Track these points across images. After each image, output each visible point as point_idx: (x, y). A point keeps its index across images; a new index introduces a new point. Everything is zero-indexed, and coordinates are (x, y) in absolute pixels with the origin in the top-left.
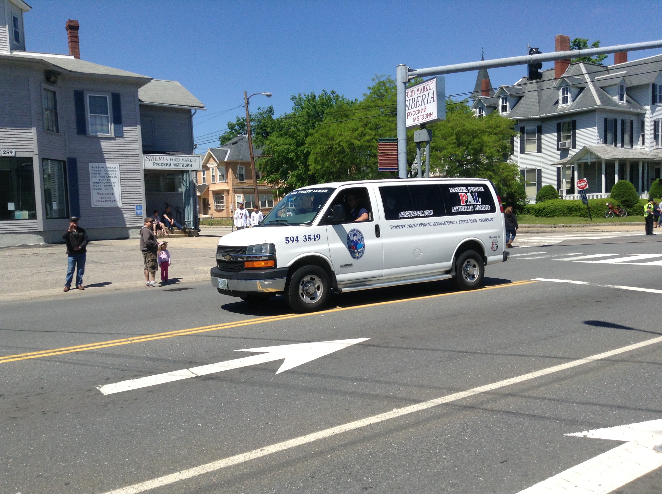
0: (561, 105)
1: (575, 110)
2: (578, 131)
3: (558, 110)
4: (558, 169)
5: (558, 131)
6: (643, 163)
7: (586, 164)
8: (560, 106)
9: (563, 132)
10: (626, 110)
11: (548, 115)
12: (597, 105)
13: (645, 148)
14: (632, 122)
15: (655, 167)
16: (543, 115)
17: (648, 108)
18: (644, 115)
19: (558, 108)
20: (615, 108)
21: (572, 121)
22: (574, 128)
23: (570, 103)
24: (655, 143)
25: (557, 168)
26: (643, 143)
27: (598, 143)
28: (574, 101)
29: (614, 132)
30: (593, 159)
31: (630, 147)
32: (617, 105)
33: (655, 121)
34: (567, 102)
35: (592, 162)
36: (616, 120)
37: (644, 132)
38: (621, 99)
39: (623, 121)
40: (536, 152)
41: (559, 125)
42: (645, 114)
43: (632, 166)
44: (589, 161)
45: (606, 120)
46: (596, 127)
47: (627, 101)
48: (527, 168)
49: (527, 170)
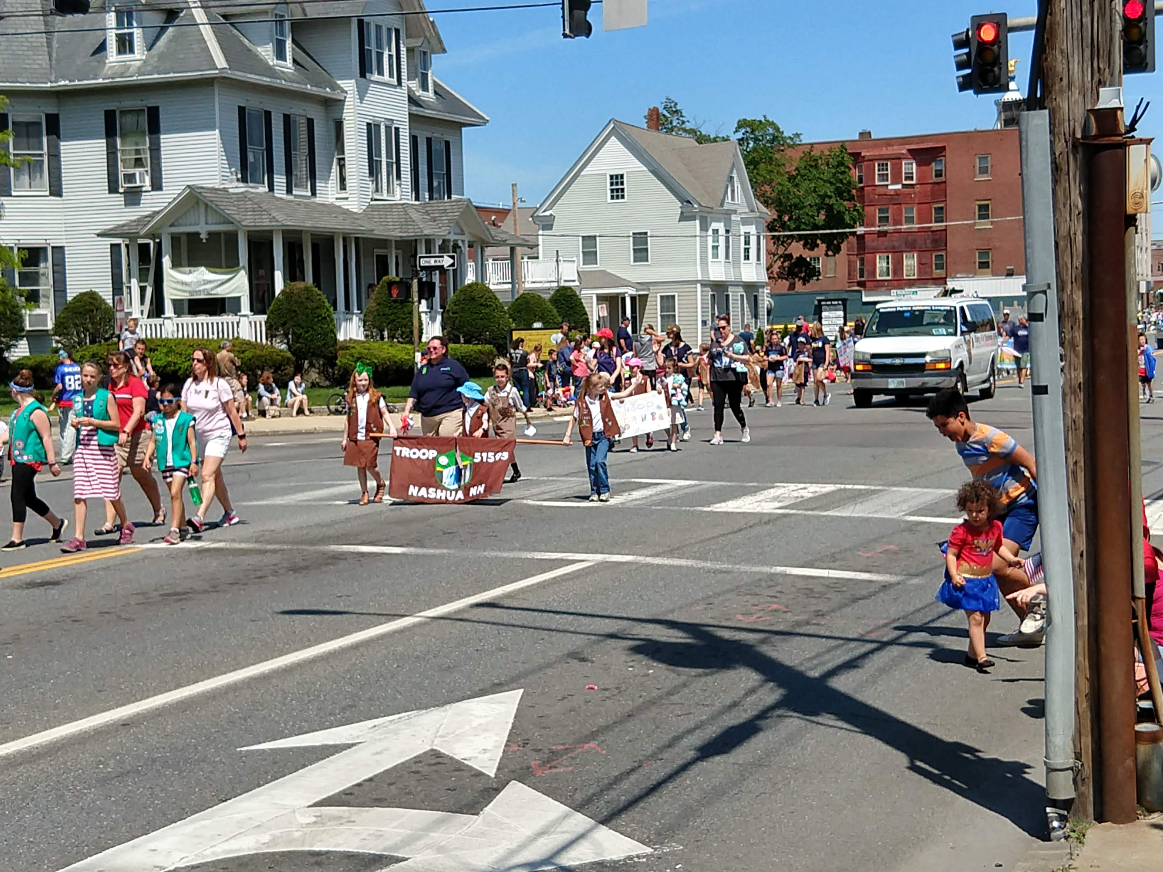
0: (112, 55)
1: (156, 76)
2: (166, 140)
3: (107, 70)
4: (115, 249)
5: (110, 133)
6: (344, 240)
7: (194, 236)
8: (111, 59)
9: (121, 137)
10: (295, 86)
11: (77, 82)
12: (217, 69)
13: (347, 198)
14: (310, 123)
15: (378, 251)
16: (62, 83)
17: (348, 85)
18: (340, 103)
19: (108, 65)
20: (266, 80)
21: (149, 109)
22: (154, 129)
23: (139, 53)
24: (372, 186)
25: (112, 245)
26: (343, 187)
27: (224, 178)
28: (150, 48)
29: (267, 149)
30: (212, 224)
31: (309, 194)
32: (270, 71)
33: (369, 125)
34: (132, 51)
35: (210, 234)
36: (268, 114)
37: (343, 153)
38: (280, 54)
39: (287, 118)
40: (48, 193)
41: (110, 117)
42: (344, 101)
43: (315, 248)
44: (203, 229)
45: (242, 110)
46: (217, 131)
47: (295, 61)
48: (21, 242)
49: (19, 249)
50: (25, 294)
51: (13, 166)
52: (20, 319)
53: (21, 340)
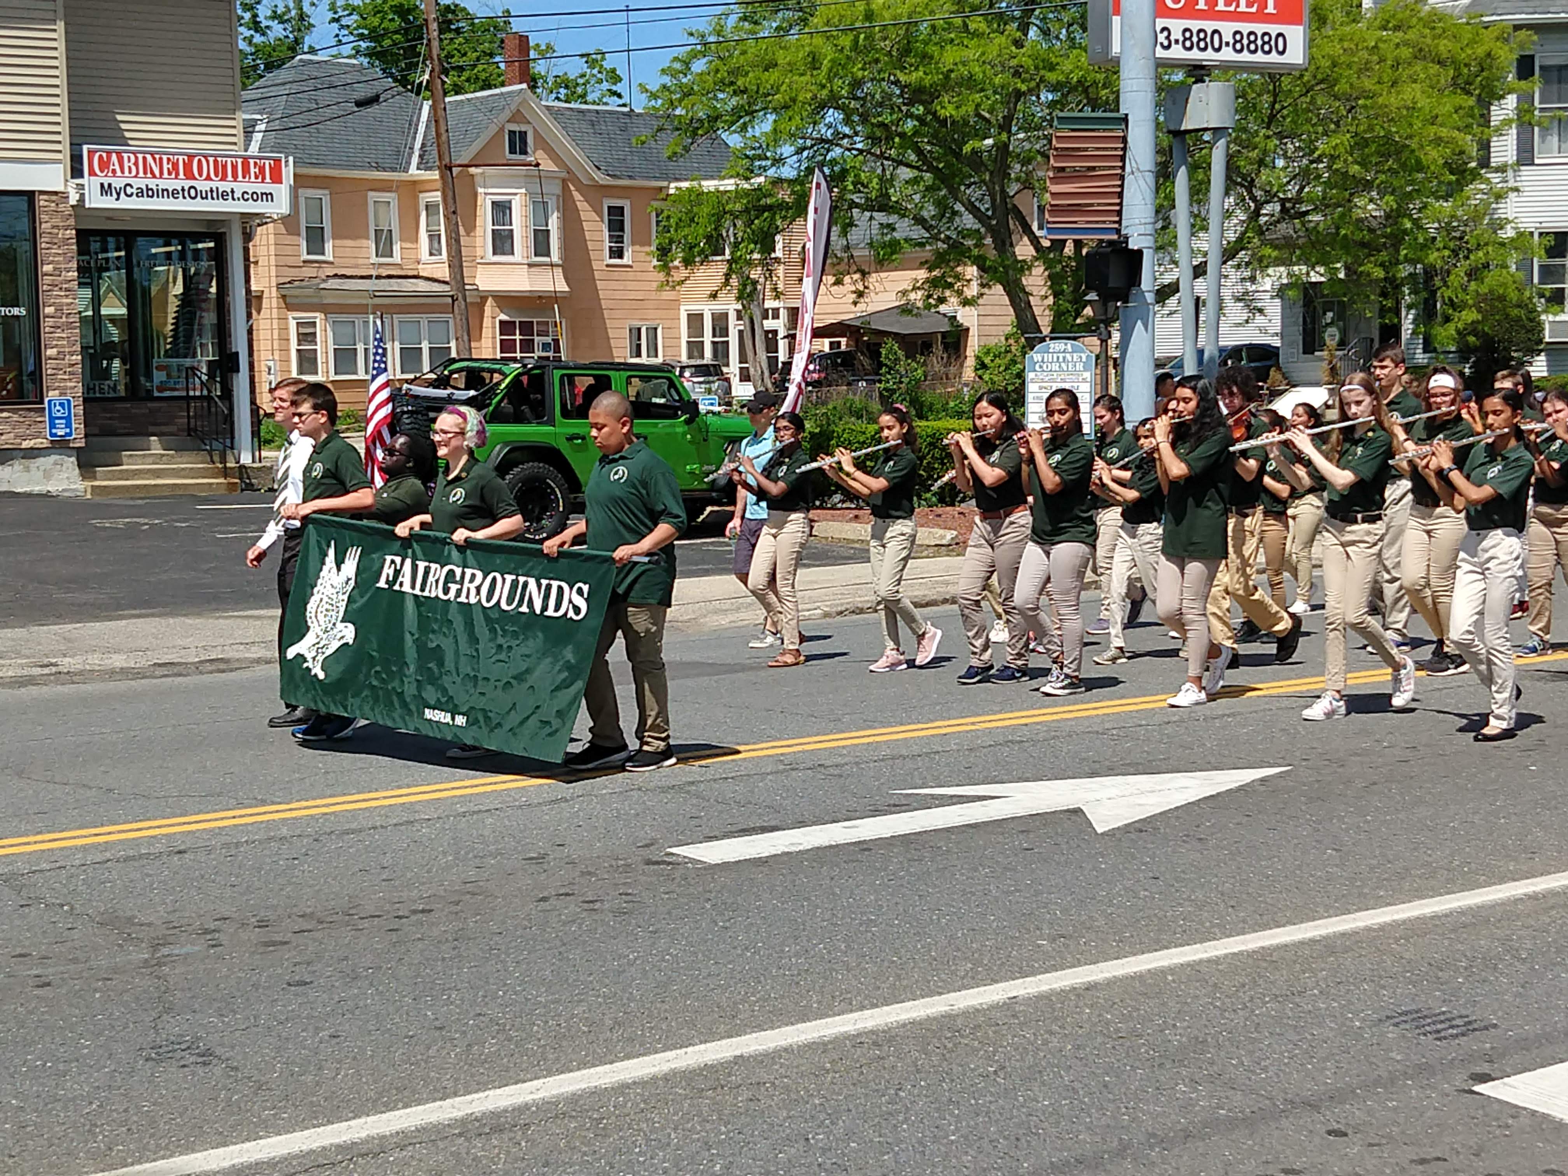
48: (1544, 225)
49: (1541, 234)
50: (1548, 294)
51: (1539, 126)
52: (1538, 327)
53: (1538, 355)
